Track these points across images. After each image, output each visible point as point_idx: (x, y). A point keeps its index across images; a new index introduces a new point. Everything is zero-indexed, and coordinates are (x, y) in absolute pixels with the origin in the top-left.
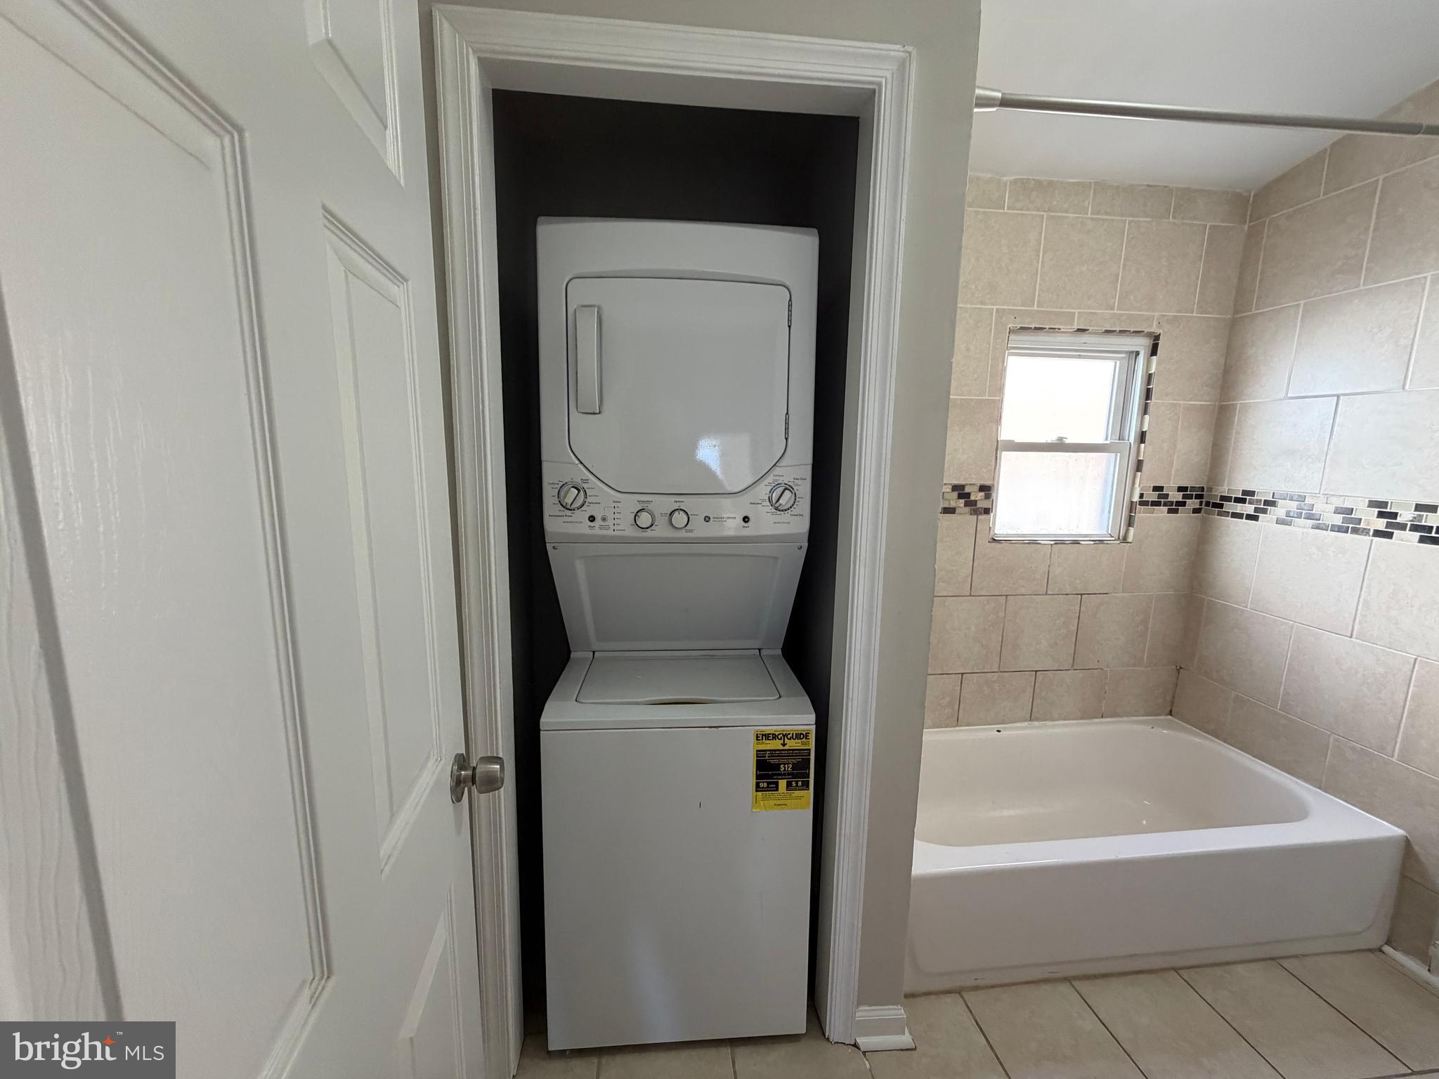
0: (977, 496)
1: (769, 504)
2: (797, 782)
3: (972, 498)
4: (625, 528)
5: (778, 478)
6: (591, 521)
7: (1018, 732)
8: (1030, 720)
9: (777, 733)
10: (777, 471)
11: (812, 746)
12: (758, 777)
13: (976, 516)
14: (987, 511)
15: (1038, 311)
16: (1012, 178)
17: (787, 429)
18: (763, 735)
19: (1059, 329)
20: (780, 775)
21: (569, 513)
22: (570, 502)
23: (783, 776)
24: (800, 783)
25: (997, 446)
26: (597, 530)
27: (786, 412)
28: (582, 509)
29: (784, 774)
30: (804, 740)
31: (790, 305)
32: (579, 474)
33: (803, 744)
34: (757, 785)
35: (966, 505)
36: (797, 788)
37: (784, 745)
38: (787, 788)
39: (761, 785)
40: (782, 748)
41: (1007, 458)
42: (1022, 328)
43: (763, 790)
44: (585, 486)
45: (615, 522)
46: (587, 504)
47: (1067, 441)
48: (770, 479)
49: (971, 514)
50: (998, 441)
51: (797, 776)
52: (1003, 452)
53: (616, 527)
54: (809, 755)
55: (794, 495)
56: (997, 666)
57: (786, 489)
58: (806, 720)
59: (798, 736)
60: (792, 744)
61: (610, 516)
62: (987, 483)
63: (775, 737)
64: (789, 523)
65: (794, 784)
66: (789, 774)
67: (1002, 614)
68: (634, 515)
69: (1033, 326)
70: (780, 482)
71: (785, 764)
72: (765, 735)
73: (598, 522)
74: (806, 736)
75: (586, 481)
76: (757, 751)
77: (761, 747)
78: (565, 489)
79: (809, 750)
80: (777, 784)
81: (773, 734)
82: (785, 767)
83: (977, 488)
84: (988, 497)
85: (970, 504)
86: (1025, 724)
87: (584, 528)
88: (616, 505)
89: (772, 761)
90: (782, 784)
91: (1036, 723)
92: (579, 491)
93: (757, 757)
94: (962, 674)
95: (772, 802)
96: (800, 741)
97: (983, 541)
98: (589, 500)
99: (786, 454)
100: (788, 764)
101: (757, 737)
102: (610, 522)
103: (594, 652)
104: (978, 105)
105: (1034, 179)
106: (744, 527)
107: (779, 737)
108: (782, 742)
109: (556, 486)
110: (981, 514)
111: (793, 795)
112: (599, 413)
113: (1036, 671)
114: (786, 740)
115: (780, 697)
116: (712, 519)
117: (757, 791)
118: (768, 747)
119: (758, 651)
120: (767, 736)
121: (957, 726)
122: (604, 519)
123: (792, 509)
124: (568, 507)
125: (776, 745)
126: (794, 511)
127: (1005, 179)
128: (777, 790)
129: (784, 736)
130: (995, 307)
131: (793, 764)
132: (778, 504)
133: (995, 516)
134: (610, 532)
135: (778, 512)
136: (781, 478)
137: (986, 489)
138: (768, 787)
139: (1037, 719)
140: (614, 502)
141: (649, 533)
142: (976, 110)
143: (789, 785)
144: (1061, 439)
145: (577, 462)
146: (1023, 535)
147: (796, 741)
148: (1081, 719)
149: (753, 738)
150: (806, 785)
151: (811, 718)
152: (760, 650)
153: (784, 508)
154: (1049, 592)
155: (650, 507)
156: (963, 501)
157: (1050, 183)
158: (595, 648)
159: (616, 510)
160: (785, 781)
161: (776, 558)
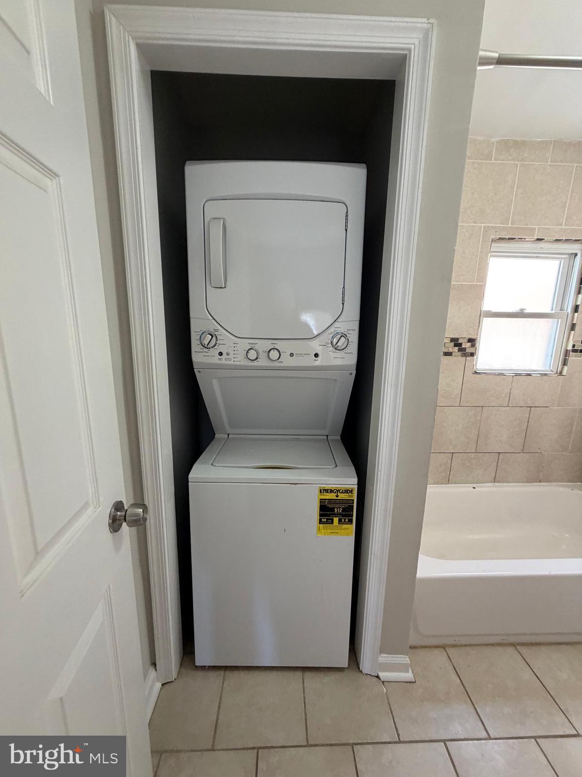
0: (467, 345)
1: (330, 345)
2: (345, 520)
3: (463, 346)
4: (241, 361)
5: (337, 329)
6: (220, 355)
7: (487, 488)
8: (494, 482)
9: (333, 489)
10: (336, 324)
11: (355, 498)
12: (321, 515)
13: (465, 358)
14: (472, 355)
15: (511, 228)
16: (497, 139)
17: (343, 297)
18: (324, 490)
19: (525, 239)
20: (335, 514)
21: (206, 350)
22: (207, 344)
23: (336, 515)
24: (347, 520)
25: (481, 313)
26: (224, 361)
27: (343, 287)
28: (215, 348)
29: (337, 514)
30: (350, 494)
31: (347, 216)
32: (212, 326)
33: (349, 496)
34: (320, 520)
35: (459, 350)
36: (345, 523)
37: (337, 496)
38: (339, 522)
39: (323, 520)
40: (336, 498)
41: (487, 322)
42: (500, 239)
43: (324, 523)
44: (216, 333)
45: (235, 356)
46: (217, 345)
47: (526, 311)
48: (332, 330)
49: (462, 356)
50: (481, 311)
51: (345, 515)
52: (485, 319)
53: (235, 359)
54: (353, 503)
55: (347, 340)
56: (474, 449)
57: (342, 336)
58: (352, 482)
59: (346, 491)
60: (342, 496)
61: (232, 353)
62: (473, 337)
63: (332, 491)
64: (343, 358)
65: (343, 520)
66: (340, 514)
67: (479, 418)
68: (246, 352)
69: (507, 237)
70: (338, 332)
71: (337, 508)
72: (326, 490)
73: (224, 356)
74: (351, 491)
75: (216, 330)
76: (320, 499)
77: (323, 497)
78: (204, 335)
79: (353, 500)
80: (332, 520)
81: (331, 490)
82: (338, 510)
83: (466, 340)
84: (473, 346)
85: (462, 350)
86: (491, 484)
87: (216, 360)
88: (235, 345)
89: (330, 506)
90: (336, 520)
91: (497, 484)
92: (212, 336)
93: (320, 503)
94: (453, 453)
95: (330, 531)
96: (347, 494)
97: (468, 373)
98: (219, 342)
99: (343, 314)
100: (340, 508)
101: (321, 491)
102: (231, 356)
103: (228, 435)
104: (481, 64)
105: (512, 140)
106: (315, 360)
107: (335, 491)
108: (336, 494)
109: (198, 333)
110: (468, 356)
111: (343, 527)
112: (225, 288)
113: (499, 453)
114: (339, 494)
115: (336, 466)
116: (295, 355)
117: (320, 524)
118: (327, 497)
119: (326, 437)
120: (326, 491)
121: (448, 484)
122: (228, 354)
123: (346, 349)
124: (206, 346)
125: (332, 496)
126: (347, 350)
127: (493, 140)
128: (333, 524)
129: (337, 491)
130: (483, 225)
131: (343, 508)
132: (337, 346)
133: (477, 358)
134: (232, 362)
135: (337, 351)
136: (339, 329)
137: (472, 341)
138: (327, 521)
139: (498, 482)
140: (234, 343)
141: (255, 363)
142: (479, 68)
143: (340, 521)
144: (522, 310)
145: (211, 318)
146: (494, 370)
147: (345, 494)
148: (526, 482)
149: (317, 491)
150: (351, 521)
151: (355, 480)
152: (327, 436)
153: (340, 349)
154: (510, 405)
155: (256, 347)
156: (457, 348)
157: (524, 143)
158: (229, 432)
159: (235, 349)
160: (338, 518)
161: (336, 380)
